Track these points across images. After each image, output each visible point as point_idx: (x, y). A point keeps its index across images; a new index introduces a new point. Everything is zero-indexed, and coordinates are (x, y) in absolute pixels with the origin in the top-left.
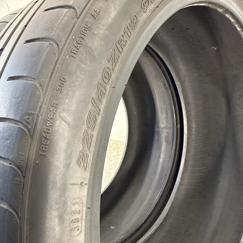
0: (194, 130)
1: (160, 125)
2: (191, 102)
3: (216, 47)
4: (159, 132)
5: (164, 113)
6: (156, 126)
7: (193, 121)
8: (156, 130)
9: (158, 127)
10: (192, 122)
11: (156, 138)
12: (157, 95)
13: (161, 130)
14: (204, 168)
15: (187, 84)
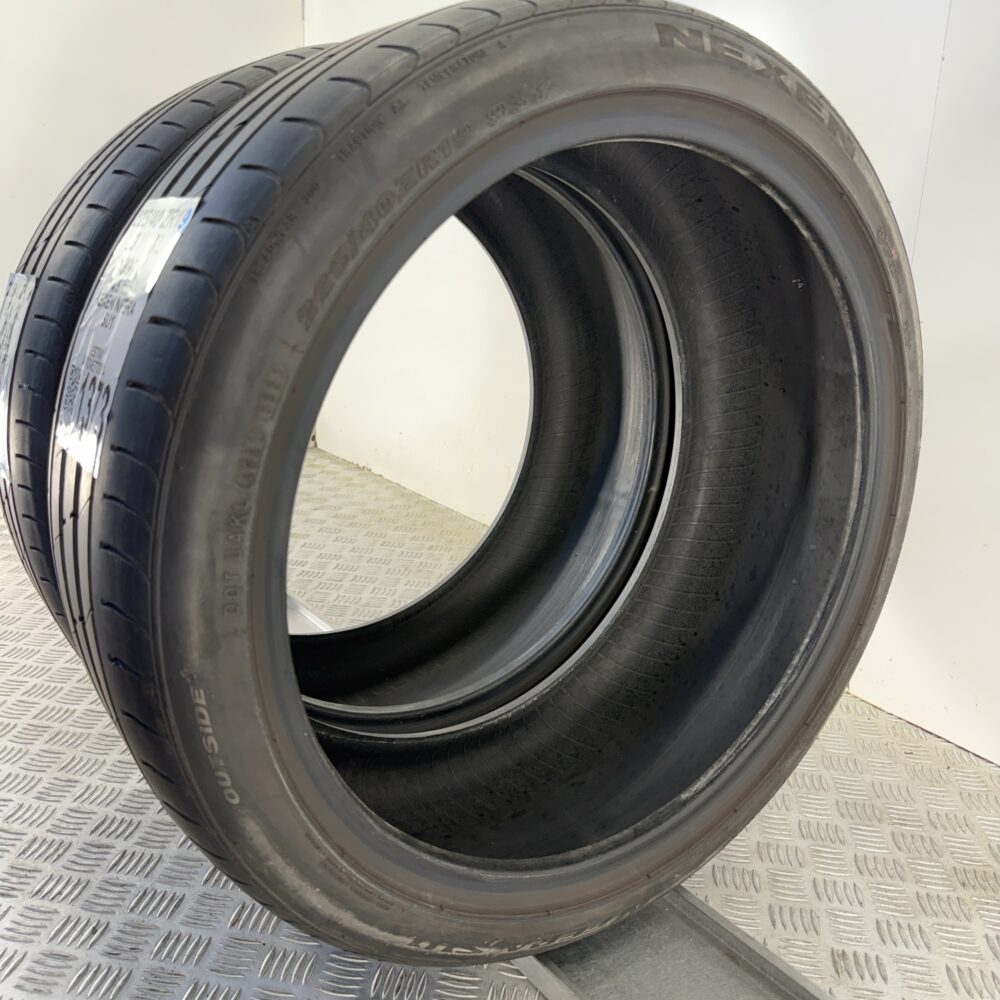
0: (697, 514)
1: (617, 485)
2: (712, 430)
3: (801, 282)
4: (608, 506)
5: (638, 453)
6: (607, 485)
7: (703, 489)
8: (604, 495)
9: (612, 488)
10: (699, 490)
11: (596, 518)
12: (632, 391)
13: (615, 499)
14: (690, 630)
15: (714, 374)
